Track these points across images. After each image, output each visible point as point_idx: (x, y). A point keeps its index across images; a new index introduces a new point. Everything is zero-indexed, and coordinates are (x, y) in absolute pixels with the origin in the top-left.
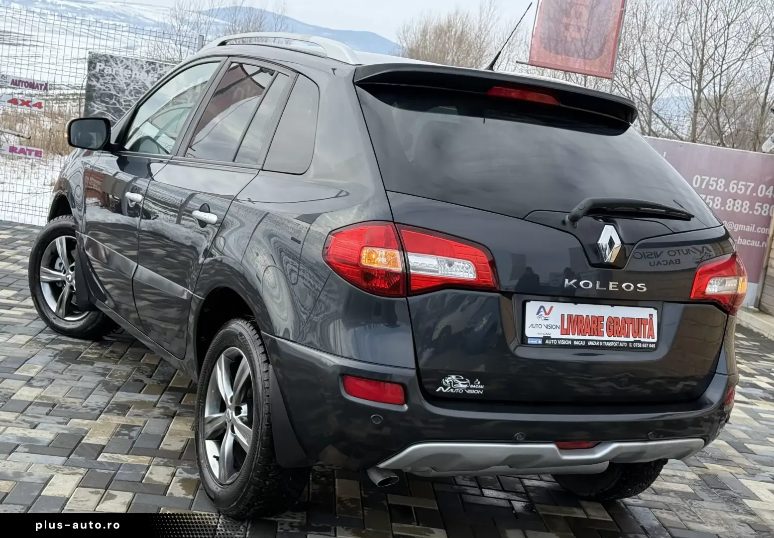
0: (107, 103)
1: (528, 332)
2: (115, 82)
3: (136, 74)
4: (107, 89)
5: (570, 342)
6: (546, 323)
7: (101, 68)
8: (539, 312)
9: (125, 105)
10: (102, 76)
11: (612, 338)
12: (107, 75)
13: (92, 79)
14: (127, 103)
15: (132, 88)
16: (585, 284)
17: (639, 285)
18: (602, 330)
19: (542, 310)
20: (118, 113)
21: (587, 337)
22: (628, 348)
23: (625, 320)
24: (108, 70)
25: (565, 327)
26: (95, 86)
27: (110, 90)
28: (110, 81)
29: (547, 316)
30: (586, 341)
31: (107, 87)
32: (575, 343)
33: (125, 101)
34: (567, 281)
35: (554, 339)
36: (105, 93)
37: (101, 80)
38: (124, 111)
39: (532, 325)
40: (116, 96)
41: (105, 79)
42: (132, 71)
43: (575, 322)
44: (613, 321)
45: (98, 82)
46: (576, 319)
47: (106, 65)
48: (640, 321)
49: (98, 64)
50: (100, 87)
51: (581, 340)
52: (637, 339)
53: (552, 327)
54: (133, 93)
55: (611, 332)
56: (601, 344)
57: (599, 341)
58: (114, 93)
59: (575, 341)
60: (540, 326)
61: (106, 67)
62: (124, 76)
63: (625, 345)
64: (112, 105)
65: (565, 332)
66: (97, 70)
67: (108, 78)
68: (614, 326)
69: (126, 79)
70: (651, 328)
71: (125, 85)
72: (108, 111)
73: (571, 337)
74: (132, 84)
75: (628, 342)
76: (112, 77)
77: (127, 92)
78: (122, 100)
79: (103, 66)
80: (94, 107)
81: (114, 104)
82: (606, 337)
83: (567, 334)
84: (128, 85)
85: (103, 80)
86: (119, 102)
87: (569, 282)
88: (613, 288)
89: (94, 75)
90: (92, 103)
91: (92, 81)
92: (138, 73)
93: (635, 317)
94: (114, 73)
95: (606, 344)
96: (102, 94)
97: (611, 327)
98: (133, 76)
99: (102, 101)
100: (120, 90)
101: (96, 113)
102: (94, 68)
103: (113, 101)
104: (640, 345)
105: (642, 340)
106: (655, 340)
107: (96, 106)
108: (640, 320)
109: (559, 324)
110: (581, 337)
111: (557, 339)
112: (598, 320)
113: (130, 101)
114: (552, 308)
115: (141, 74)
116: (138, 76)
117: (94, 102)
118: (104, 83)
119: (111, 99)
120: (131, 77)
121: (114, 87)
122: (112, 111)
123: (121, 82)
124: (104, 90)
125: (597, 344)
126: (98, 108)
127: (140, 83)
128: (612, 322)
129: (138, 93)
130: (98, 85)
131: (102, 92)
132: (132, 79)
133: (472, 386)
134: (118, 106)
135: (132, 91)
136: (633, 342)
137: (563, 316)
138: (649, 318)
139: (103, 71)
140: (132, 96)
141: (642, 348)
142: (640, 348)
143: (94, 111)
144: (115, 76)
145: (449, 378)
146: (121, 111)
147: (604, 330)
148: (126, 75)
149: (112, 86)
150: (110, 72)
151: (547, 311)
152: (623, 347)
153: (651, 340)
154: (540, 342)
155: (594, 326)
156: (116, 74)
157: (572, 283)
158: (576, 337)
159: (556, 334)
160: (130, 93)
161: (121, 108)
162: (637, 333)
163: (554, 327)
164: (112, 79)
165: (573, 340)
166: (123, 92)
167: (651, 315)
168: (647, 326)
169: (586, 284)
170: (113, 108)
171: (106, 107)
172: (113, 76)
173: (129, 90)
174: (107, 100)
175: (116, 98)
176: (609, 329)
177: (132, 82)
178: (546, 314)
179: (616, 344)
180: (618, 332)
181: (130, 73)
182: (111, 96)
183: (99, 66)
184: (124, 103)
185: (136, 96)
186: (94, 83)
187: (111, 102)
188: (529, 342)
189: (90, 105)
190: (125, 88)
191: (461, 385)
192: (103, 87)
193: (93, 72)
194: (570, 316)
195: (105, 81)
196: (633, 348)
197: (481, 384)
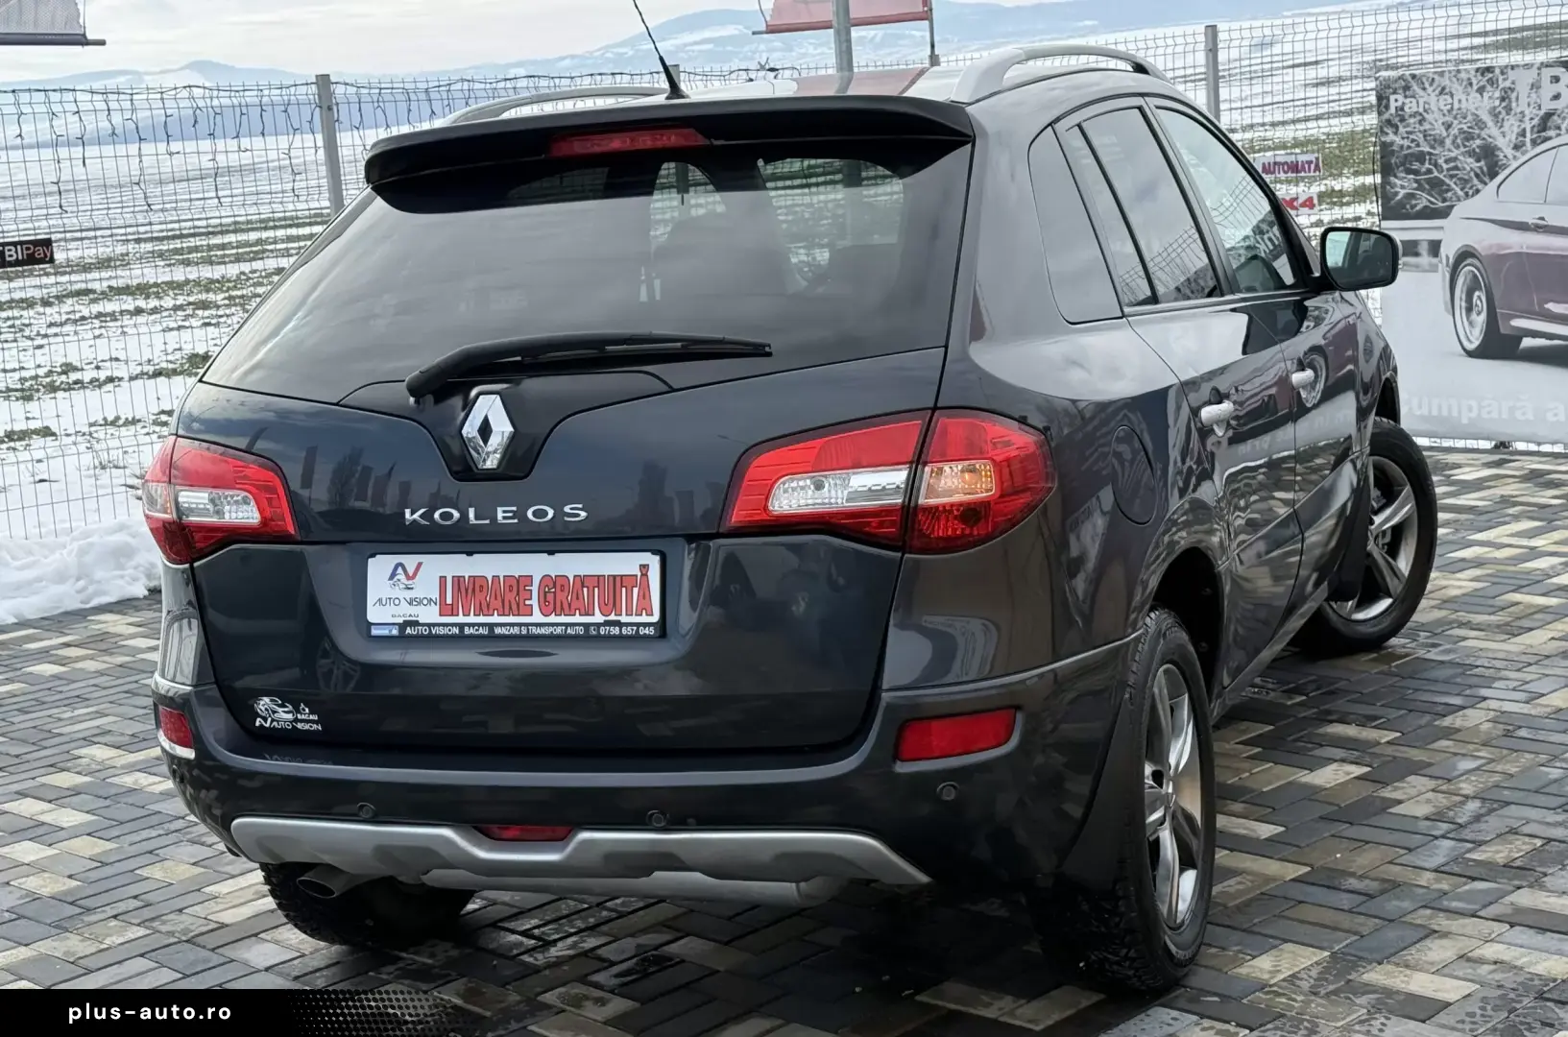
0: (1416, 172)
1: (374, 614)
2: (1426, 126)
3: (1460, 101)
4: (1413, 145)
5: (456, 630)
6: (409, 594)
7: (1399, 104)
8: (393, 575)
9: (1448, 170)
10: (1402, 120)
11: (553, 619)
12: (1411, 116)
13: (1385, 129)
14: (1452, 165)
15: (1456, 131)
16: (444, 516)
17: (567, 509)
18: (527, 602)
19: (400, 570)
20: (1437, 189)
21: (495, 619)
22: (589, 637)
23: (582, 581)
24: (1411, 106)
25: (449, 601)
26: (1392, 144)
27: (1418, 145)
28: (1417, 126)
29: (410, 582)
30: (491, 626)
31: (1413, 141)
32: (467, 631)
33: (1446, 162)
34: (408, 512)
35: (423, 625)
36: (1412, 155)
37: (1402, 130)
38: (1447, 181)
39: (380, 600)
40: (1430, 154)
41: (1408, 125)
42: (1452, 96)
43: (470, 591)
44: (555, 583)
45: (1396, 133)
46: (471, 587)
47: (1406, 97)
48: (618, 581)
49: (1392, 98)
50: (1402, 142)
51: (479, 625)
52: (612, 617)
53: (420, 603)
54: (1459, 141)
55: (549, 605)
56: (524, 632)
57: (520, 625)
58: (1427, 149)
59: (466, 629)
60: (397, 602)
61: (1408, 100)
62: (1439, 109)
63: (581, 630)
64: (1425, 174)
65: (447, 609)
66: (1392, 110)
67: (1412, 120)
68: (555, 593)
69: (1444, 115)
70: (645, 594)
71: (1443, 129)
72: (1420, 188)
73: (461, 619)
74: (1456, 122)
75: (587, 626)
76: (1419, 118)
77: (1448, 142)
78: (1441, 161)
79: (1400, 98)
80: (1395, 185)
81: (1429, 171)
82: (537, 617)
83: (452, 615)
84: (1448, 126)
85: (1405, 127)
86: (1436, 165)
87: (412, 513)
88: (504, 518)
89: (1389, 122)
90: (1392, 179)
91: (1387, 134)
92: (1463, 98)
93: (606, 574)
94: (1421, 110)
95: (535, 631)
96: (1406, 156)
97: (550, 597)
98: (1456, 106)
99: (1409, 171)
100: (1435, 140)
101: (1399, 197)
102: (1387, 107)
103: (1427, 165)
104: (615, 631)
105: (624, 619)
106: (655, 618)
107: (1398, 182)
108: (618, 579)
109: (435, 595)
110: (482, 619)
111: (430, 625)
112: (520, 584)
113: (1455, 159)
114: (420, 565)
115: (1470, 98)
116: (1464, 105)
117: (1396, 177)
118: (1407, 133)
119: (1422, 163)
120: (1452, 108)
121: (1425, 136)
122: (1427, 187)
123: (1436, 124)
124: (1409, 147)
125: (515, 631)
126: (1403, 187)
127: (1470, 118)
128: (551, 586)
129: (1468, 140)
130: (1398, 140)
131: (1406, 152)
132: (1454, 112)
133: (299, 716)
134: (1436, 174)
135: (1456, 137)
136: (598, 625)
137: (443, 580)
138: (639, 574)
139: (1402, 109)
140: (1458, 147)
141: (621, 637)
142: (615, 637)
143: (1397, 193)
144: (1425, 114)
145: (262, 703)
146: (1442, 183)
147: (534, 602)
148: (1442, 107)
149: (1421, 136)
150: (1415, 109)
151: (411, 572)
152: (576, 637)
153: (644, 619)
154: (395, 632)
155: (510, 596)
156: (1425, 111)
157: (416, 516)
158: (472, 619)
159: (429, 615)
160: (1454, 142)
161: (1441, 176)
162: (611, 604)
163: (425, 602)
164: (1420, 122)
165: (461, 626)
166: (1442, 143)
167: (644, 568)
168: (636, 590)
169: (446, 516)
170: (1428, 181)
171: (1416, 181)
172: (1421, 114)
173: (1451, 138)
174: (1416, 166)
175: (1430, 159)
176: (545, 601)
177: (1455, 118)
178: (408, 578)
179: (559, 630)
180: (566, 606)
181: (1450, 101)
182: (1420, 157)
183: (1395, 101)
184: (1445, 166)
185: (1465, 146)
186: (1391, 137)
187: (1423, 170)
188: (375, 632)
189: (1389, 183)
190: (1445, 134)
191: (284, 715)
192: (1406, 143)
193: (1386, 116)
194: (458, 580)
195: (1408, 129)
196: (599, 637)
197: (311, 713)
